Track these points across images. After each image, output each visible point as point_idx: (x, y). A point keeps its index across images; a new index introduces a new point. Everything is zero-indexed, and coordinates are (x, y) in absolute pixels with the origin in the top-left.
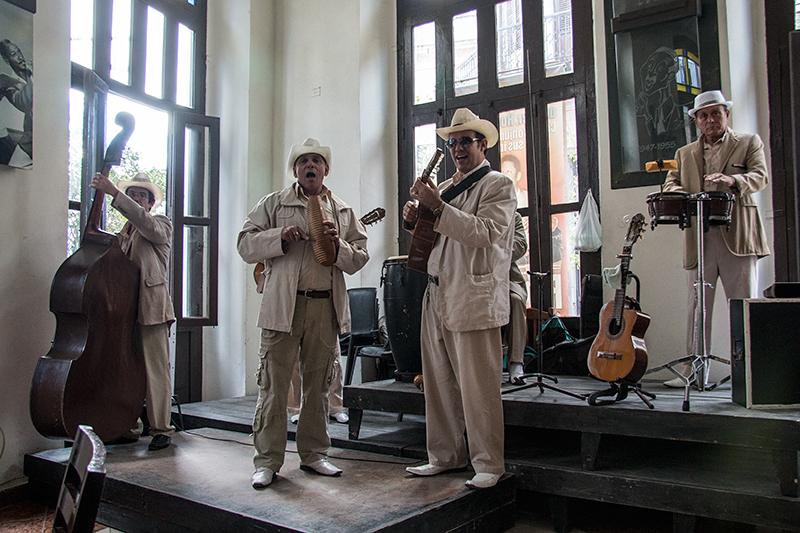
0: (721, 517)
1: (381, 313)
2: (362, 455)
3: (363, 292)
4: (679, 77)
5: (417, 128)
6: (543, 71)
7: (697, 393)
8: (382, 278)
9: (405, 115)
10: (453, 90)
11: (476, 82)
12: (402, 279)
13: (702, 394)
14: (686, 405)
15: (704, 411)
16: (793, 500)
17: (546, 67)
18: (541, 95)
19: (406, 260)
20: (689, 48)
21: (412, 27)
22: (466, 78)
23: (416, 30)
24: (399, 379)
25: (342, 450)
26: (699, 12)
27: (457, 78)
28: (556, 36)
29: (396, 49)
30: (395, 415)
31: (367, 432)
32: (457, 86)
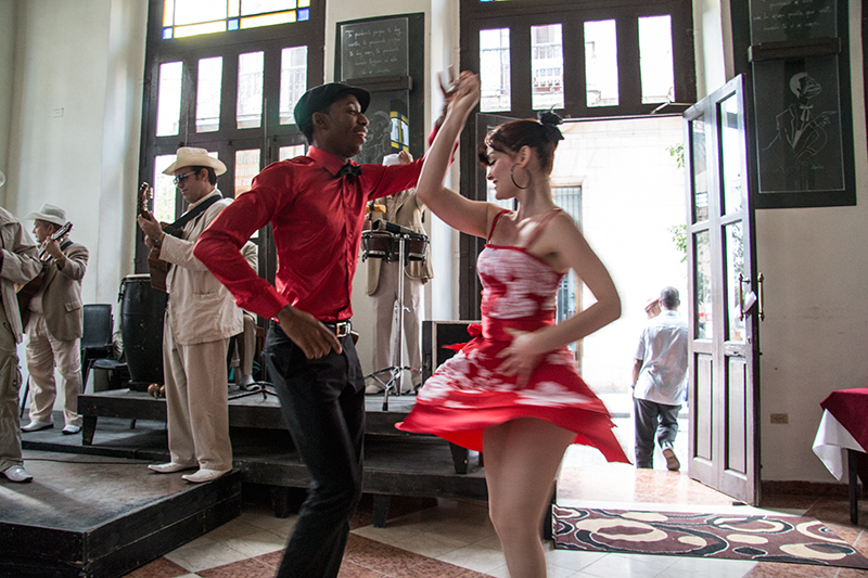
0: (411, 494)
1: (116, 328)
2: (97, 458)
3: (98, 309)
4: (394, 136)
5: (158, 158)
6: (278, 119)
7: (394, 398)
8: (120, 294)
9: (149, 144)
10: (195, 126)
11: (217, 121)
12: (141, 296)
13: (399, 398)
14: (386, 406)
15: (400, 410)
16: (463, 476)
17: (281, 115)
18: (275, 140)
19: (148, 278)
20: (402, 112)
21: (160, 64)
22: (208, 116)
23: (163, 66)
24: (133, 388)
25: (75, 455)
26: (410, 87)
27: (199, 115)
28: (291, 88)
29: (142, 82)
30: (128, 422)
31: (99, 438)
32: (198, 123)
